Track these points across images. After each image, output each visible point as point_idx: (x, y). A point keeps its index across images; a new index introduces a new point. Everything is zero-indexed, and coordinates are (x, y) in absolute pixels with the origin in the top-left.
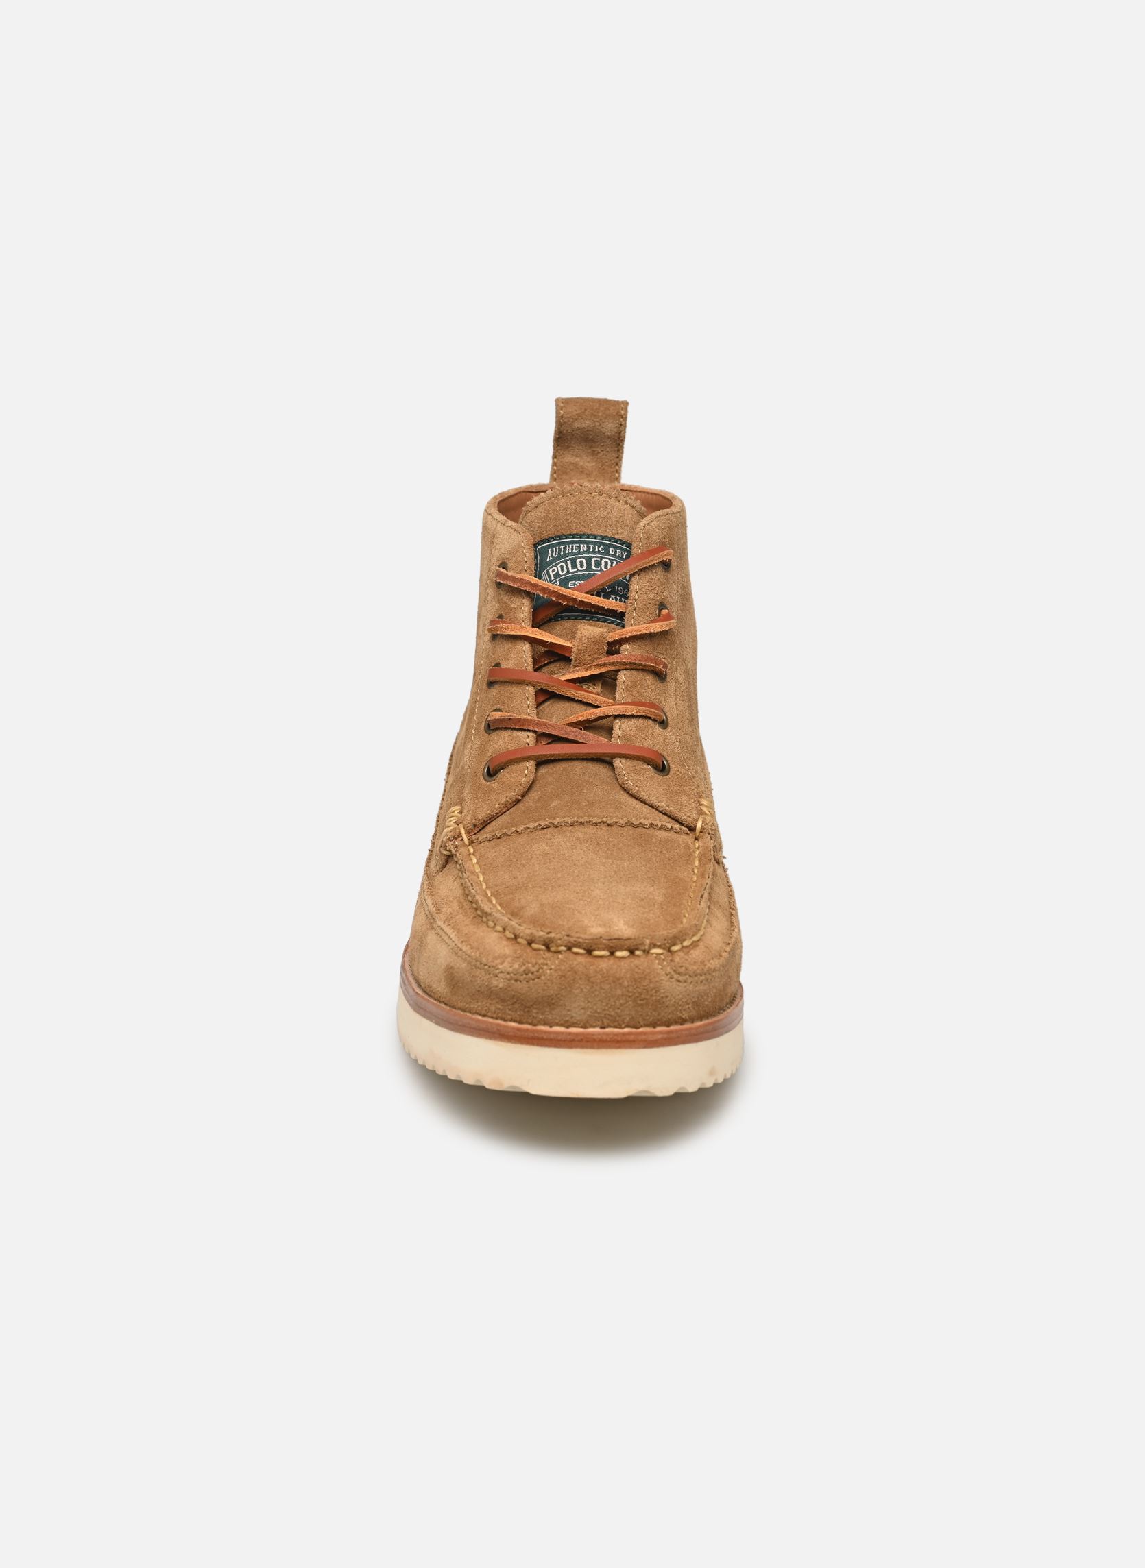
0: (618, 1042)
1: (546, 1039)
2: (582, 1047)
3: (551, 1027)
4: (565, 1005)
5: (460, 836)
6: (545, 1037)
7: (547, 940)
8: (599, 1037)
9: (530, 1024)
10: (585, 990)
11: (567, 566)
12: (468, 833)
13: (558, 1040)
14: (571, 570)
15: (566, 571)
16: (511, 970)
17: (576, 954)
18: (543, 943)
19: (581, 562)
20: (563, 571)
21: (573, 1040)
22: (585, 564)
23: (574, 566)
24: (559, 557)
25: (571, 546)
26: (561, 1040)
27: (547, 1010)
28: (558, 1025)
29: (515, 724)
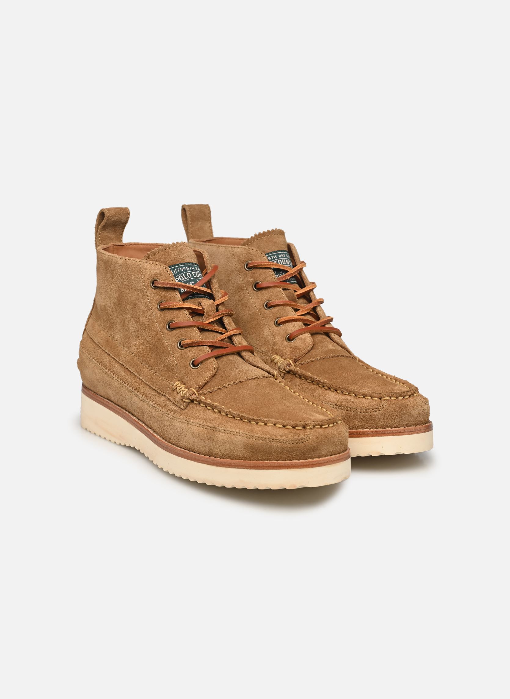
0: (338, 460)
1: (315, 464)
2: (328, 465)
3: (313, 459)
4: (319, 449)
5: (194, 393)
6: (314, 463)
7: (304, 425)
8: (333, 459)
9: (304, 459)
10: (326, 442)
11: (183, 277)
12: (197, 391)
13: (319, 464)
14: (186, 278)
15: (183, 279)
16: (294, 439)
17: (317, 428)
18: (302, 426)
19: (188, 274)
20: (182, 279)
21: (325, 462)
22: (190, 275)
23: (186, 276)
24: (178, 274)
25: (182, 268)
26: (320, 463)
27: (312, 452)
28: (316, 458)
29: (200, 344)
